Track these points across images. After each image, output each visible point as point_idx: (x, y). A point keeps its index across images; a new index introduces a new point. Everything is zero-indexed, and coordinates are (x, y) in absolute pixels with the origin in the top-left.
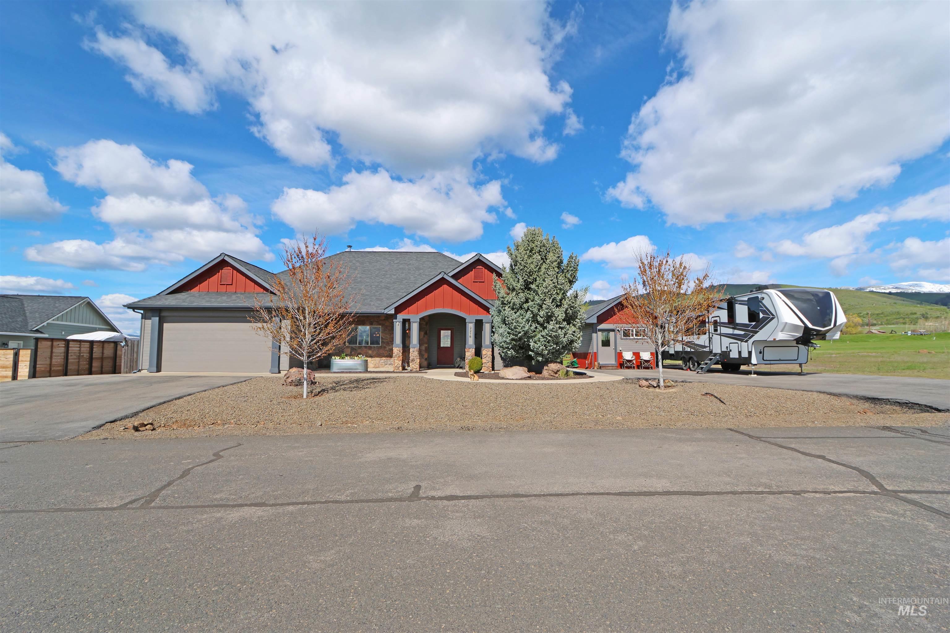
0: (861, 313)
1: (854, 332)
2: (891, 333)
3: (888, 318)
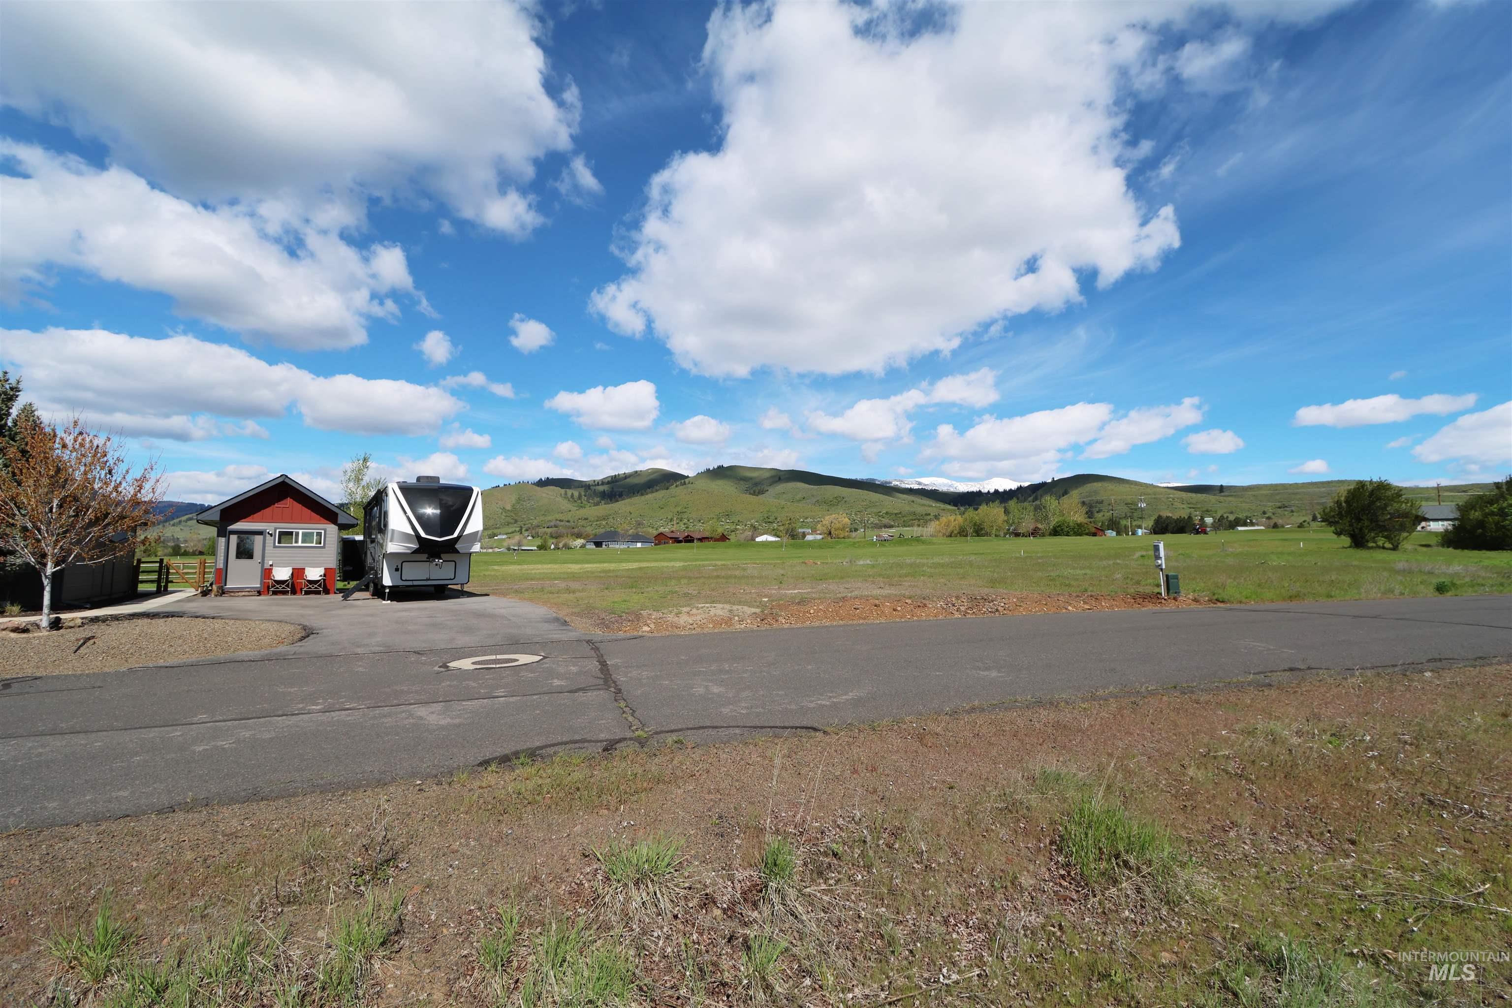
0: (880, 512)
1: (842, 536)
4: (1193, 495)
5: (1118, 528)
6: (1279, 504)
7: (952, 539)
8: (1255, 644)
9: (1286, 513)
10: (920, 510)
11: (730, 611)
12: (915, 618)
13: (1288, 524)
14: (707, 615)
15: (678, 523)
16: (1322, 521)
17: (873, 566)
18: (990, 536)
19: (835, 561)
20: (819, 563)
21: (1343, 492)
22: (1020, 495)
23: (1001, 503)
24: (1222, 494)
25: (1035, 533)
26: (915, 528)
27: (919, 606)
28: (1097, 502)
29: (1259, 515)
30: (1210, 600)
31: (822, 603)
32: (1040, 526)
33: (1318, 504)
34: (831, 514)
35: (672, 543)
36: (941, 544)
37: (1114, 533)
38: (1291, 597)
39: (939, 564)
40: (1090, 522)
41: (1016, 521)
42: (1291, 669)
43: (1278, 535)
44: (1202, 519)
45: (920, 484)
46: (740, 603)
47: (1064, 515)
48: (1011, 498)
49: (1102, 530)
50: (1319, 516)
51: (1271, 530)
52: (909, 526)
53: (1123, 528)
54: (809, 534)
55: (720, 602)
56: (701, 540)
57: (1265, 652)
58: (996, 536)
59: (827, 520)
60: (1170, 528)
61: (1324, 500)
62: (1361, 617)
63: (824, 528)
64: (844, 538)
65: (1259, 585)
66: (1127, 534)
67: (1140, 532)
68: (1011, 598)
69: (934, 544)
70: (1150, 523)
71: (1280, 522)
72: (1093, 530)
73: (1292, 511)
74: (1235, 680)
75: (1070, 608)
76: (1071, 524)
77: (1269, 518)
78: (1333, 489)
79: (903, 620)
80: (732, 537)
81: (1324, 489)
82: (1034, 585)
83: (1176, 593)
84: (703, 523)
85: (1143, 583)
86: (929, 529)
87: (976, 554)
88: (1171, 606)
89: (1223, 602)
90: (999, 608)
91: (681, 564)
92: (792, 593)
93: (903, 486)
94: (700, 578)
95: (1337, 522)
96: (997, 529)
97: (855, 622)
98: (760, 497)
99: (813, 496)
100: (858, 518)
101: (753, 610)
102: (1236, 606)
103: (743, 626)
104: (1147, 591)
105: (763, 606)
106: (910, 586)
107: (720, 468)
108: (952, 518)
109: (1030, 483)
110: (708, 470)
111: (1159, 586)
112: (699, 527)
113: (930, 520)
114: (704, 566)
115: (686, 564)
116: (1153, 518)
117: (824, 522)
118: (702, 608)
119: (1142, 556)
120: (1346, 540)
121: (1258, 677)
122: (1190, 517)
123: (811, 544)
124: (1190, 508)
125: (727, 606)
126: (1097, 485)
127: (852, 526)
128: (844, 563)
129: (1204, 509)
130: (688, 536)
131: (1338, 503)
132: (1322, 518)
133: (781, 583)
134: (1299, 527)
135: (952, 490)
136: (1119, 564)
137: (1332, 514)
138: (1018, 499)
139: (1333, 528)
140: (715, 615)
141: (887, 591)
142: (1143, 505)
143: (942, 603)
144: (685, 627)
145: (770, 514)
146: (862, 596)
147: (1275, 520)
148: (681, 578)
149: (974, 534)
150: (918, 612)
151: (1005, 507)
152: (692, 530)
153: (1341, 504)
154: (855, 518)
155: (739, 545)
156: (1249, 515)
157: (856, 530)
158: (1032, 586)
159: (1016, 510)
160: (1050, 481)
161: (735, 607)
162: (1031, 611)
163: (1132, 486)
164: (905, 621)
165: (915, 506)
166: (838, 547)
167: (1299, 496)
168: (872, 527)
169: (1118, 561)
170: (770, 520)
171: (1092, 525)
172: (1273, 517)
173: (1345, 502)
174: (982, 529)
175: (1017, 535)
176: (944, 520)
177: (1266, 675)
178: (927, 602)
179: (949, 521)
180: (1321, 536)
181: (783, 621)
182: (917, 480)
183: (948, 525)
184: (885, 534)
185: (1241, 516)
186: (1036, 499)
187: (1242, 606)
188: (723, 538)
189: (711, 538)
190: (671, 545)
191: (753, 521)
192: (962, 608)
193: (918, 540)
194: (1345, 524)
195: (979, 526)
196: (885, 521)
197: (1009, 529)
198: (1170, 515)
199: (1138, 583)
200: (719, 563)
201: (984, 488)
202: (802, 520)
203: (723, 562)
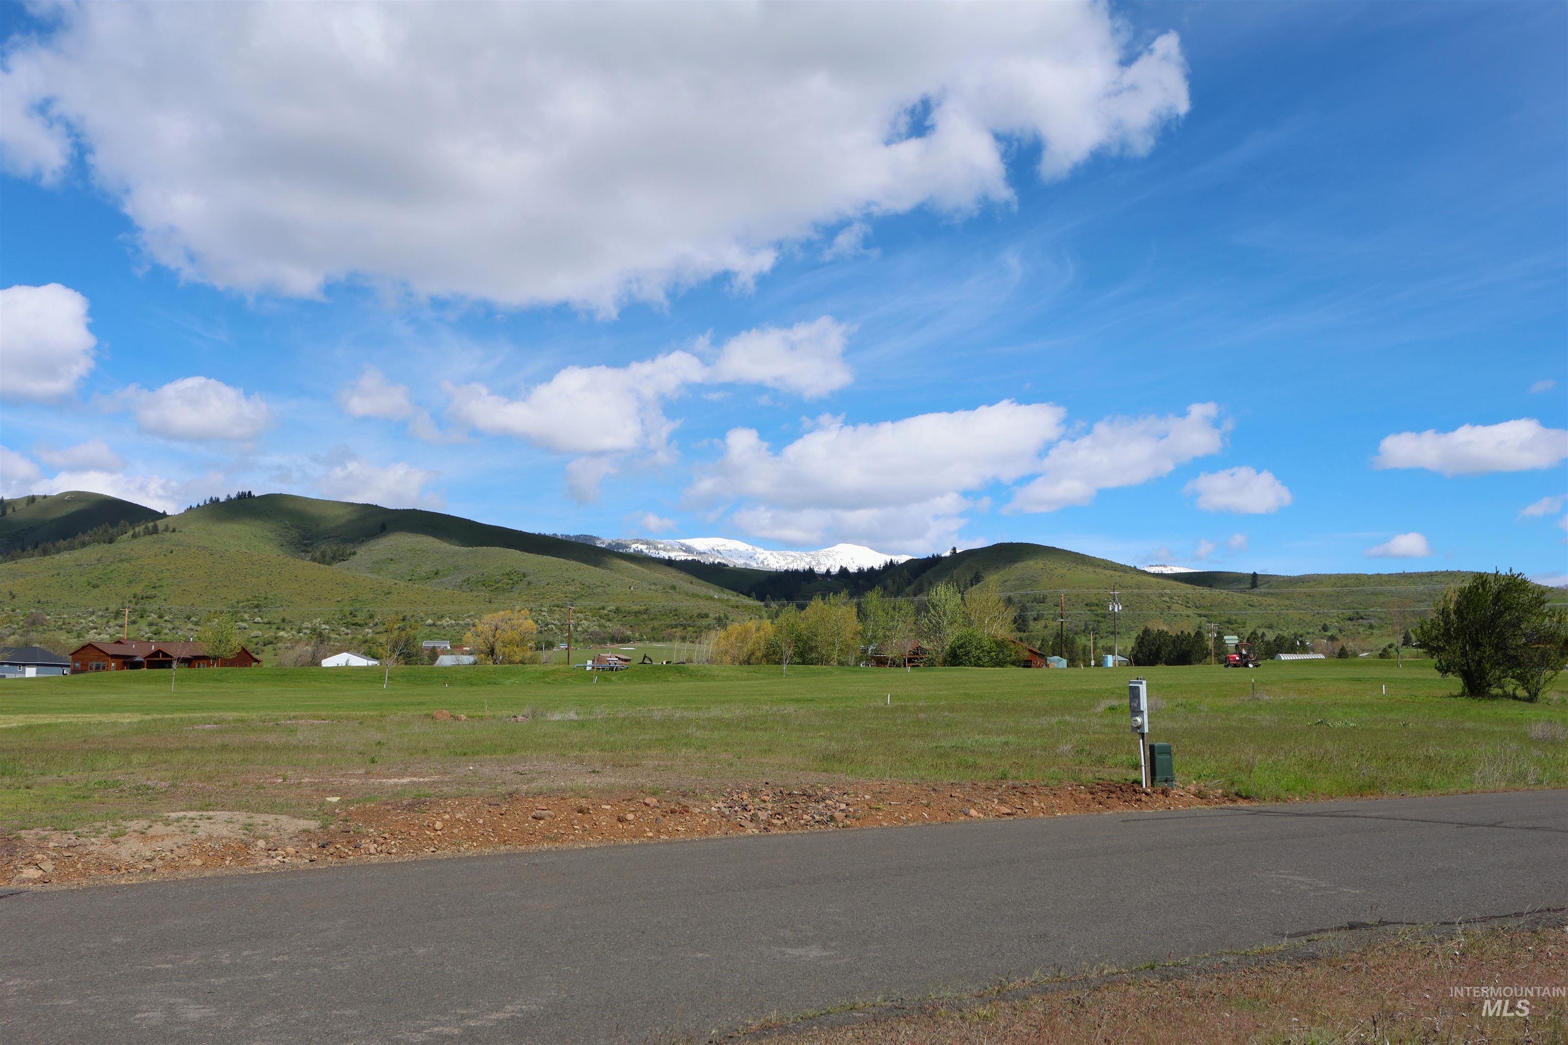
0: (603, 608)
1: (518, 658)
2: (643, 663)
3: (656, 624)
4: (1206, 591)
5: (1070, 652)
6: (1349, 613)
7: (751, 668)
8: (1295, 878)
9: (1361, 629)
10: (687, 605)
11: (248, 827)
12: (663, 837)
13: (1363, 651)
14: (189, 837)
15: (134, 622)
16: (1420, 646)
17: (582, 725)
18: (828, 662)
19: (499, 714)
20: (463, 717)
21: (1452, 592)
22: (889, 582)
23: (851, 595)
24: (1257, 590)
25: (914, 659)
26: (677, 644)
27: (673, 812)
28: (1035, 600)
29: (1317, 632)
30: (1225, 796)
31: (462, 805)
32: (925, 645)
33: (1414, 613)
34: (496, 610)
35: (117, 668)
36: (728, 678)
37: (1064, 663)
38: (1361, 788)
39: (721, 720)
40: (1021, 640)
41: (881, 633)
42: (1352, 927)
43: (1346, 671)
44: (1220, 637)
45: (689, 550)
46: (272, 808)
47: (971, 624)
48: (871, 587)
49: (1042, 656)
50: (1414, 638)
51: (1334, 660)
52: (663, 640)
53: (1081, 652)
54: (445, 652)
55: (224, 807)
56: (190, 662)
57: (1312, 894)
58: (841, 663)
59: (487, 622)
60: (1164, 653)
61: (1423, 607)
62: (1473, 825)
63: (480, 640)
64: (522, 662)
65: (1310, 766)
66: (1087, 665)
67: (1110, 660)
68: (860, 792)
69: (713, 678)
70: (1128, 643)
71: (1351, 645)
72: (1026, 655)
73: (1371, 627)
74: (1256, 949)
75: (973, 812)
76: (986, 643)
77: (1332, 638)
78: (1438, 586)
79: (636, 842)
80: (267, 657)
81: (1422, 587)
82: (907, 765)
83: (1166, 781)
84: (196, 624)
85: (1110, 762)
86: (704, 647)
87: (797, 701)
88: (1156, 807)
89: (1247, 798)
90: (837, 814)
91: (136, 718)
92: (396, 785)
93: (653, 553)
94: (178, 750)
95: (1443, 649)
96: (841, 650)
97: (533, 847)
98: (337, 567)
99: (457, 568)
100: (555, 619)
101: (303, 824)
102: (1268, 805)
103: (275, 862)
104: (1115, 778)
105: (328, 814)
106: (655, 769)
107: (245, 498)
108: (752, 625)
109: (909, 558)
110: (215, 502)
111: (1137, 767)
112: (187, 631)
113: (709, 628)
114: (191, 722)
115: (148, 717)
116: (1134, 634)
117: (480, 628)
118: (178, 820)
119: (1112, 709)
120: (1455, 683)
121: (1296, 941)
122: (1199, 634)
123: (449, 676)
124: (1200, 616)
125: (241, 817)
126: (1032, 565)
127: (542, 637)
128: (520, 718)
129: (1224, 619)
130: (156, 653)
131: (1444, 613)
132: (1419, 640)
133: (373, 761)
134: (1382, 656)
135: (754, 565)
136: (1068, 723)
137: (1434, 633)
138: (885, 588)
139: (1435, 660)
140: (210, 837)
141: (608, 779)
142: (1118, 608)
143: (720, 804)
144: (133, 866)
145: (358, 605)
146: (552, 790)
147: (1342, 642)
148: (134, 750)
149: (797, 659)
150: (670, 823)
151: (859, 605)
152: (168, 638)
153: (1448, 616)
154: (549, 619)
155: (282, 675)
156: (1300, 633)
157: (550, 645)
158: (904, 770)
159: (880, 612)
160: (947, 554)
161: (259, 819)
162: (898, 819)
163: (1097, 570)
164: (641, 844)
165: (677, 597)
166: (508, 682)
167: (1381, 599)
168: (584, 641)
169: (1068, 718)
170: (356, 620)
171: (1025, 644)
172: (1339, 636)
173: (1455, 612)
174: (811, 649)
175: (881, 662)
176: (735, 627)
177: (1310, 937)
178: (689, 802)
179: (747, 631)
180: (1417, 673)
181: (372, 848)
182: (682, 541)
183: (743, 637)
184: (611, 654)
185: (1285, 634)
186: (919, 591)
187: (1279, 806)
188: (245, 658)
189: (215, 658)
190: (113, 672)
191: (317, 621)
192: (763, 815)
193: (679, 669)
194: (1454, 653)
195: (806, 643)
196: (613, 627)
197: (865, 651)
198: (1165, 628)
199: (1101, 761)
200: (231, 715)
201: (819, 563)
202: (430, 621)
203: (236, 715)
